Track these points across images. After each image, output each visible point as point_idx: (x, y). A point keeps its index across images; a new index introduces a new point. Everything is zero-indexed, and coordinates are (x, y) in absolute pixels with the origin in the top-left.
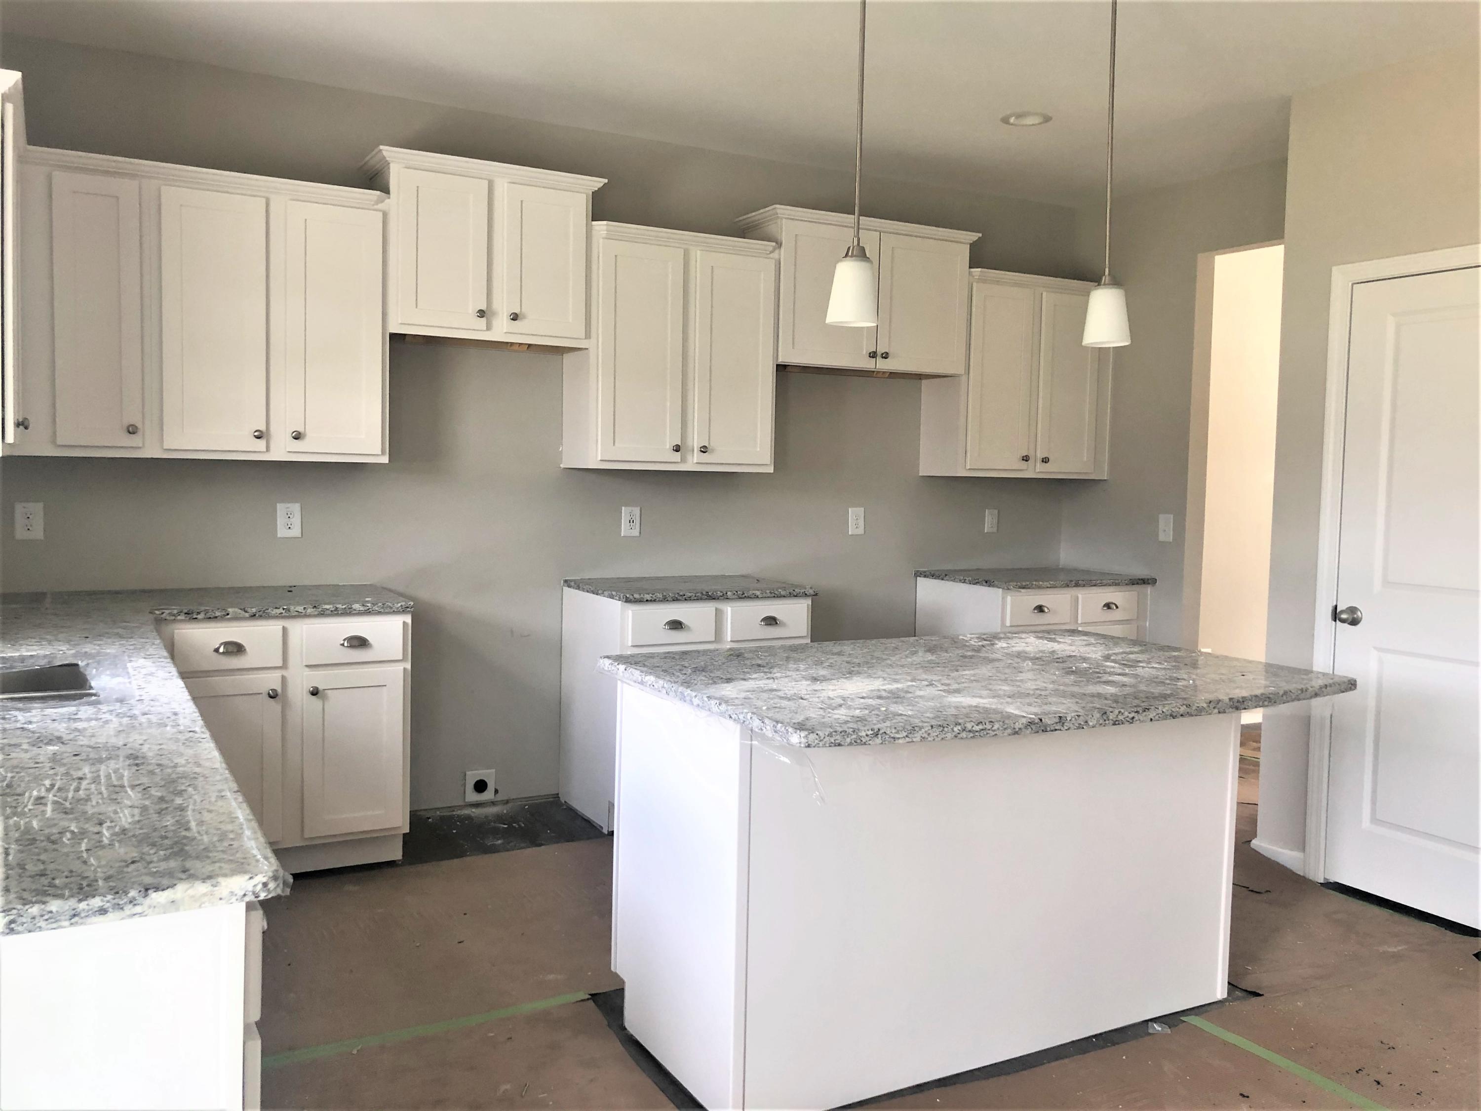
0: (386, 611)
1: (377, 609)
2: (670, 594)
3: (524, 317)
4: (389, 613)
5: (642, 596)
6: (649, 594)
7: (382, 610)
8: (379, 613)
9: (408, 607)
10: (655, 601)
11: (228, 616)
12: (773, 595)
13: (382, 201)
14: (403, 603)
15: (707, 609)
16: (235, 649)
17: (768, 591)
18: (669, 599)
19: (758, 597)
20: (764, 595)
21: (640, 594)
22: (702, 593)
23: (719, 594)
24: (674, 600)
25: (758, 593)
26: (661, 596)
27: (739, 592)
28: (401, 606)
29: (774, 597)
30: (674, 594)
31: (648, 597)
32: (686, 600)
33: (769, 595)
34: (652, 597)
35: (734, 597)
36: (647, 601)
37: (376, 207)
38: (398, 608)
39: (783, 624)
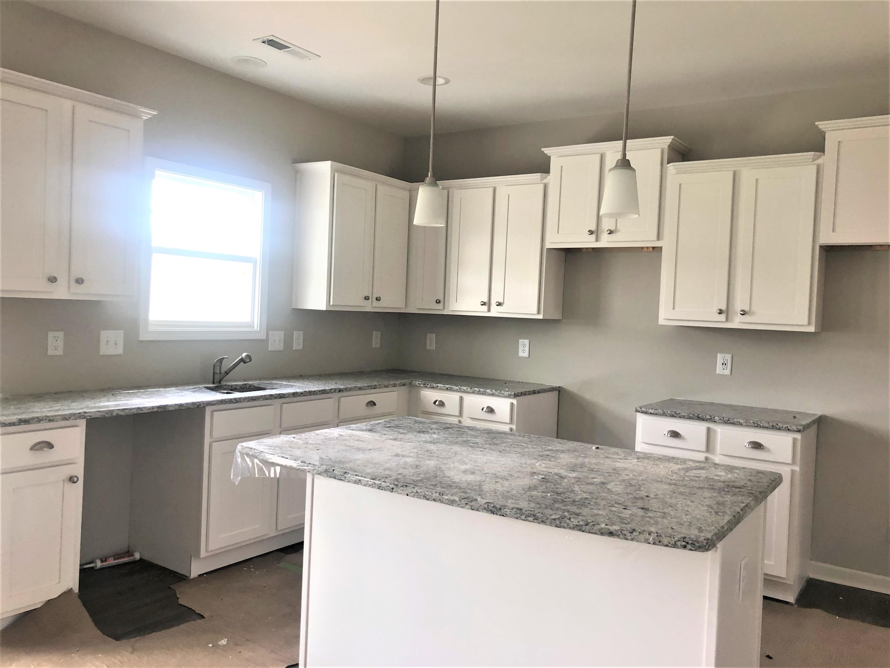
0: (501, 395)
1: (497, 394)
2: (669, 412)
3: (619, 231)
4: (502, 397)
5: (647, 410)
6: (652, 409)
7: (499, 395)
8: (498, 396)
9: (511, 395)
10: (656, 414)
11: (438, 388)
12: (756, 425)
13: (546, 178)
14: (509, 393)
15: (700, 428)
16: (442, 404)
17: (752, 421)
18: (667, 414)
19: (741, 425)
20: (748, 424)
21: (646, 409)
22: (694, 415)
23: (708, 417)
24: (671, 416)
25: (741, 421)
26: (661, 412)
27: (725, 419)
28: (508, 394)
29: (757, 426)
30: (672, 412)
31: (652, 411)
32: (680, 417)
33: (752, 424)
34: (654, 411)
35: (720, 421)
36: (651, 413)
37: (541, 182)
38: (506, 395)
39: (768, 450)
